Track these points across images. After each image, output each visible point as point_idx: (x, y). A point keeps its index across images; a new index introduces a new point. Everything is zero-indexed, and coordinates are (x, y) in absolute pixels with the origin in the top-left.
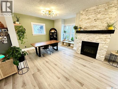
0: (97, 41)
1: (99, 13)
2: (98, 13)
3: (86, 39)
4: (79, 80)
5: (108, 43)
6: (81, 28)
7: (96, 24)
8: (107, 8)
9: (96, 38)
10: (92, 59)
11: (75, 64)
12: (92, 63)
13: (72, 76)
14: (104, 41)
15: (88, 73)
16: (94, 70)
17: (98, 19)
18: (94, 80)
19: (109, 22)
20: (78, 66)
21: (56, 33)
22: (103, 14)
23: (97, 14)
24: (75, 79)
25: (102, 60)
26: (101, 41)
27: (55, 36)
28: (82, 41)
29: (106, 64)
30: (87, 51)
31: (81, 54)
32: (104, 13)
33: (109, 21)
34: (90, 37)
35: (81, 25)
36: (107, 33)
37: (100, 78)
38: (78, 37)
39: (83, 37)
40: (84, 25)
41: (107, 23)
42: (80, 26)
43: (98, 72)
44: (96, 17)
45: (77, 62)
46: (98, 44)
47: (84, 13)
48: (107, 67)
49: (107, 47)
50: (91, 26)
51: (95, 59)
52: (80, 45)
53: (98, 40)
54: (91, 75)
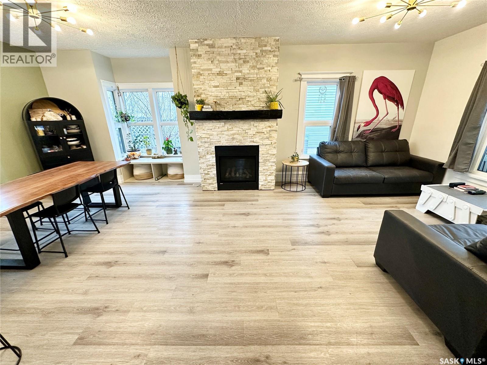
0: (255, 140)
1: (244, 62)
2: (241, 61)
3: (227, 137)
4: (254, 249)
5: (275, 141)
6: (202, 102)
7: (243, 94)
8: (258, 51)
9: (251, 132)
10: (252, 193)
11: (220, 220)
12: (257, 200)
13: (236, 251)
14: (268, 138)
15: (263, 225)
16: (270, 214)
17: (245, 79)
18: (279, 232)
19: (269, 90)
20: (232, 223)
21: (72, 122)
22: (253, 67)
23: (241, 65)
24: (245, 252)
25: (270, 187)
26: (263, 139)
27: (73, 142)
28: (216, 148)
29: (281, 192)
30: (233, 174)
31: (219, 190)
32: (255, 64)
33: (269, 87)
34: (235, 130)
35: (201, 94)
36: (270, 118)
37: (285, 222)
38: (200, 135)
39: (215, 133)
40: (210, 94)
41: (266, 92)
42: (198, 96)
43: (278, 214)
44: (241, 72)
45: (224, 215)
46: (257, 147)
47: (202, 50)
48: (284, 197)
49: (275, 151)
50: (232, 98)
51: (258, 191)
52: (212, 159)
53: (256, 138)
54: (269, 227)
